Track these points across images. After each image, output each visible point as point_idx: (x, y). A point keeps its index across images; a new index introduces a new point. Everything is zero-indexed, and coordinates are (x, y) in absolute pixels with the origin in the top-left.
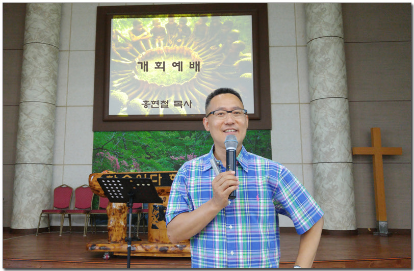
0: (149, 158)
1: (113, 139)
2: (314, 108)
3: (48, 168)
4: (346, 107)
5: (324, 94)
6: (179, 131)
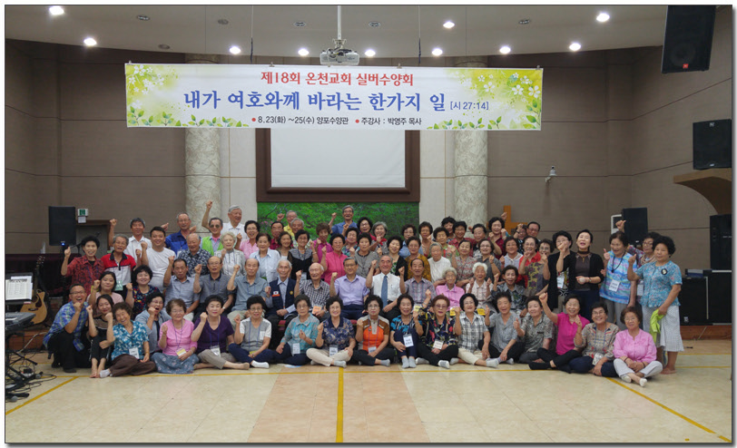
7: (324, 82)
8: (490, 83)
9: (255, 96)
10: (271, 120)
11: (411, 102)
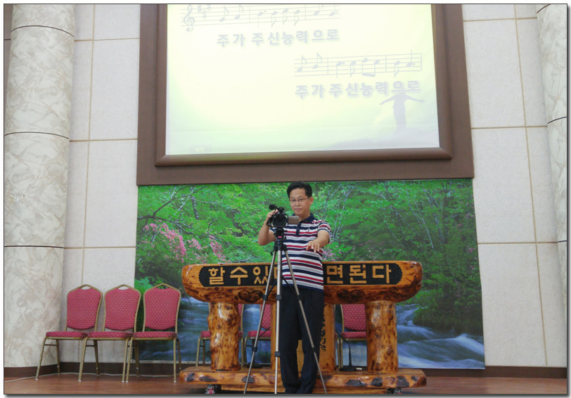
1: (174, 199)
3: (55, 253)
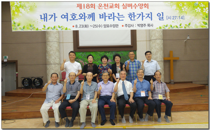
0: (94, 61)
1: (81, 54)
2: (151, 43)
3: (59, 65)
4: (162, 42)
5: (155, 38)
6: (105, 51)
7: (106, 8)
8: (185, 7)
9: (74, 15)
10: (81, 26)
11: (148, 16)
